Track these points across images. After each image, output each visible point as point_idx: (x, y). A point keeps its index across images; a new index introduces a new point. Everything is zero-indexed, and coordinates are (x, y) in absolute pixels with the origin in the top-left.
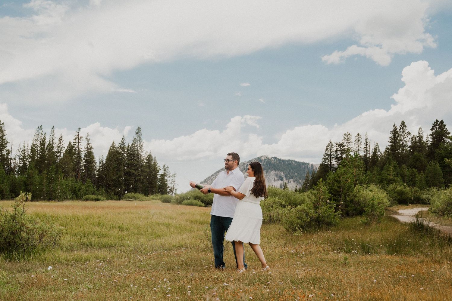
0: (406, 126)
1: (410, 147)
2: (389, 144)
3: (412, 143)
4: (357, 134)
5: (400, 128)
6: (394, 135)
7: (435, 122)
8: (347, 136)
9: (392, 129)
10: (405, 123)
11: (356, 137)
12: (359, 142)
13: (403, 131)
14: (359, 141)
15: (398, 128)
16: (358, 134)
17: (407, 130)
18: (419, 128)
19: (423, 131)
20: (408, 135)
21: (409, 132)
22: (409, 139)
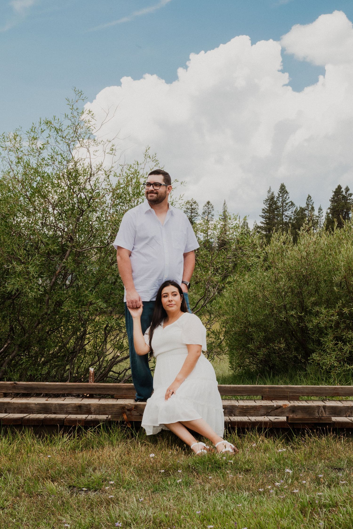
0: (287, 192)
2: (263, 220)
4: (206, 203)
5: (279, 196)
6: (270, 206)
8: (191, 205)
9: (266, 196)
10: (286, 189)
11: (205, 207)
12: (210, 216)
13: (283, 201)
14: (209, 213)
15: (276, 195)
16: (208, 203)
17: (289, 198)
18: (307, 196)
19: (313, 201)
21: (291, 202)
22: (292, 213)
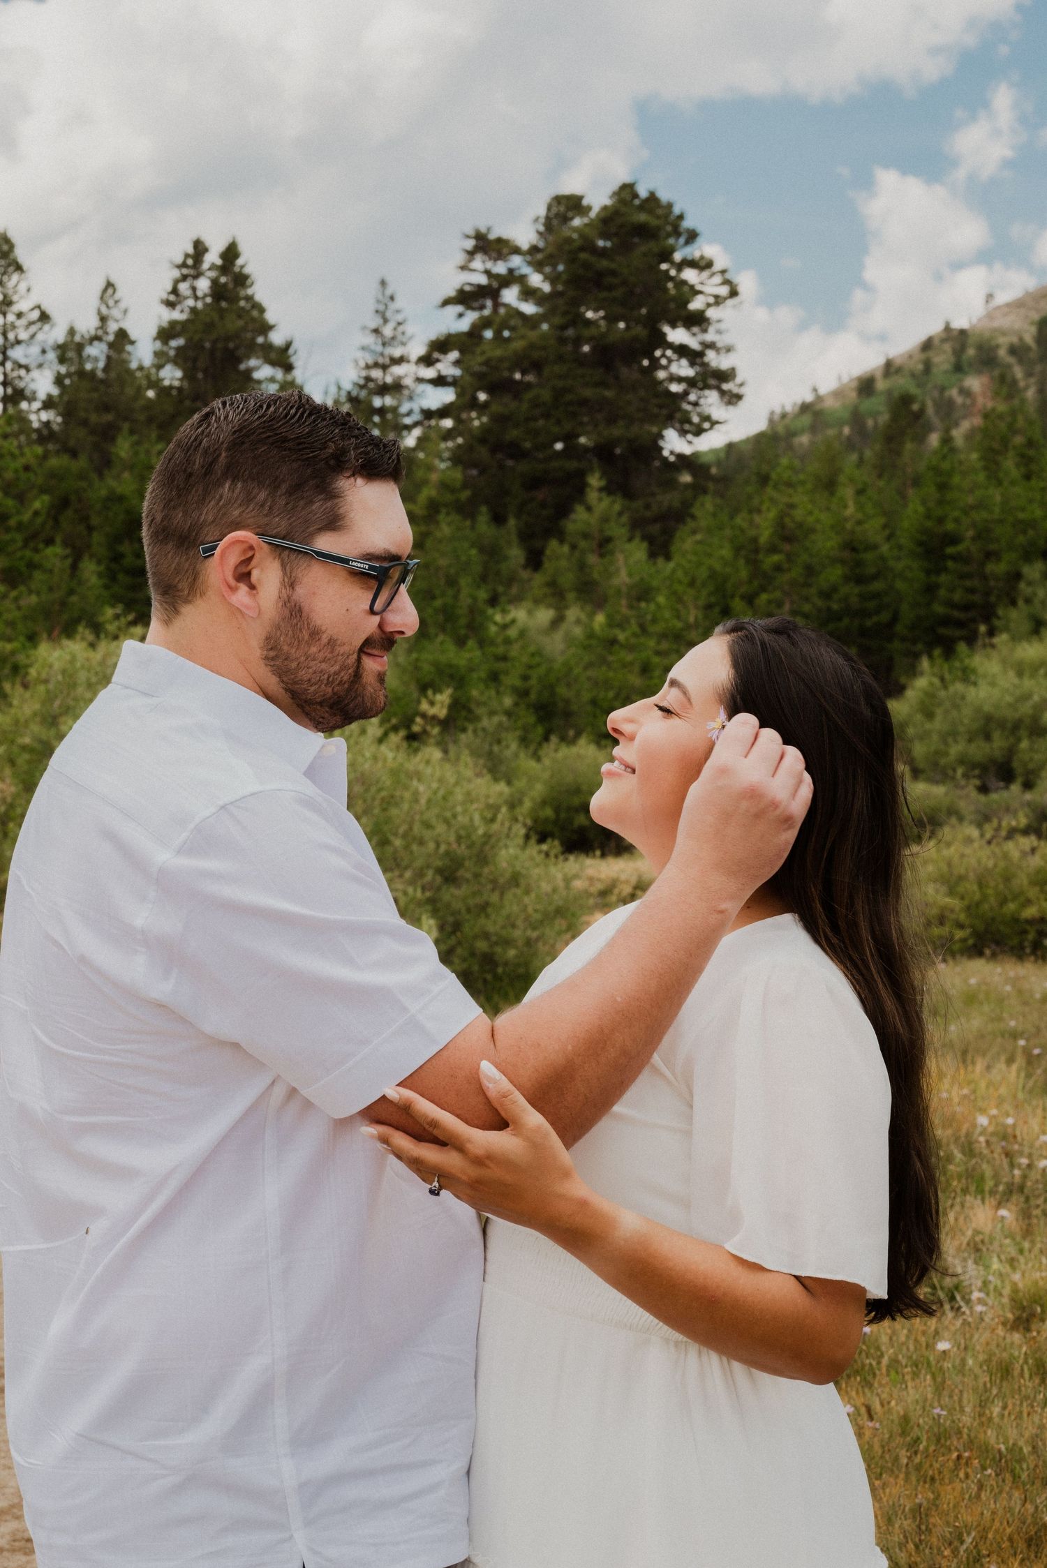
1: (48, 404)
3: (59, 381)
7: (187, 256)
20: (33, 329)
